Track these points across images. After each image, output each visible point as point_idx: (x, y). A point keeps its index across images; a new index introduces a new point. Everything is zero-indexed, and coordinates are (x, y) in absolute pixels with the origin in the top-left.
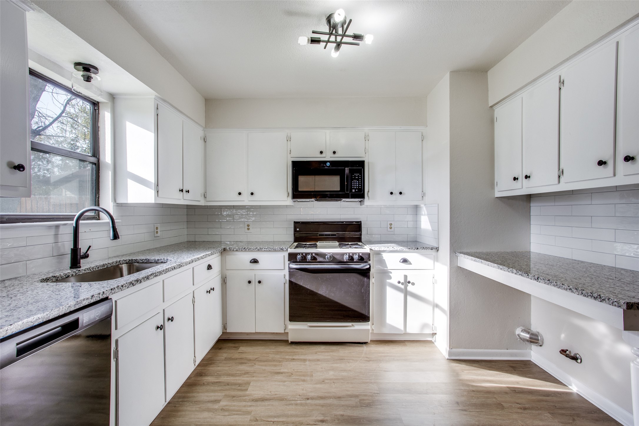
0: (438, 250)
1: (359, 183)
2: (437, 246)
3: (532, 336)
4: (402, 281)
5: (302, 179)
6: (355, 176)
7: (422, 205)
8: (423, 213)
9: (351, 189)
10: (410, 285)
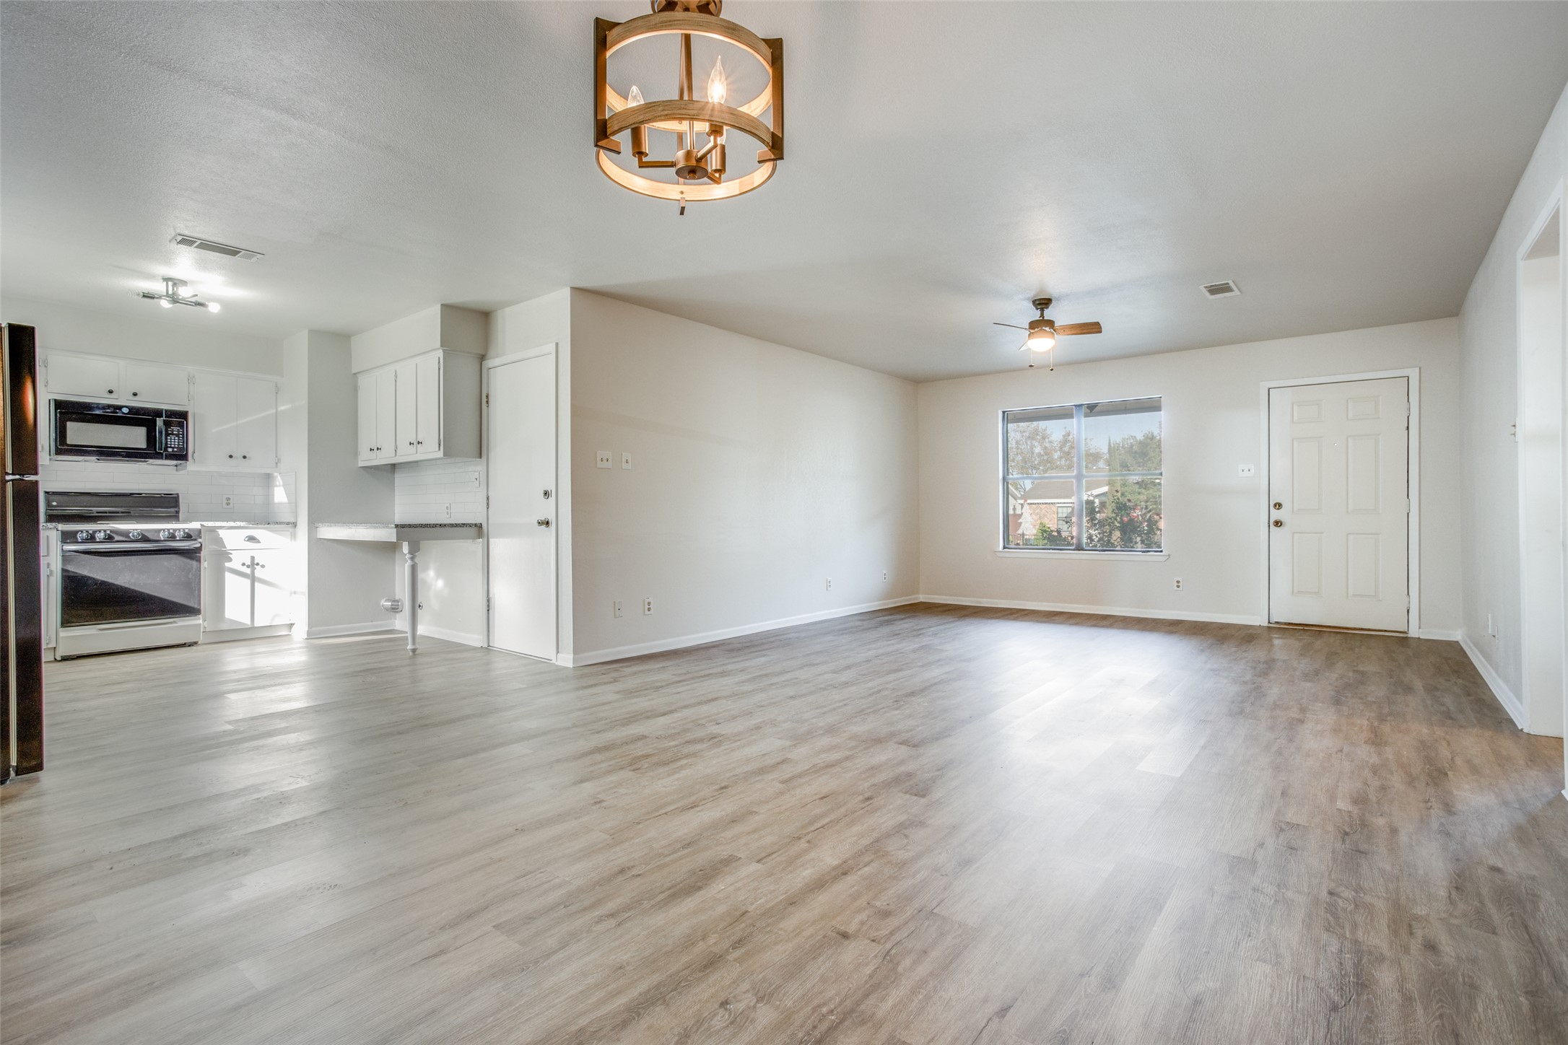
0: (296, 526)
1: (179, 439)
2: (292, 520)
3: (393, 603)
4: (248, 563)
5: (71, 426)
6: (173, 431)
7: (276, 474)
8: (278, 484)
9: (166, 447)
10: (258, 568)
